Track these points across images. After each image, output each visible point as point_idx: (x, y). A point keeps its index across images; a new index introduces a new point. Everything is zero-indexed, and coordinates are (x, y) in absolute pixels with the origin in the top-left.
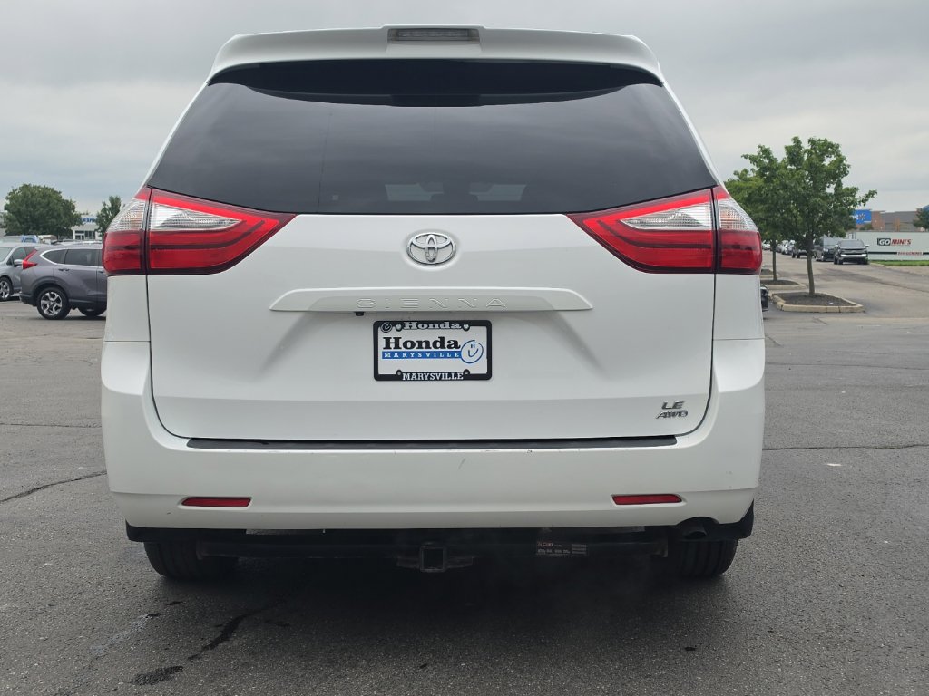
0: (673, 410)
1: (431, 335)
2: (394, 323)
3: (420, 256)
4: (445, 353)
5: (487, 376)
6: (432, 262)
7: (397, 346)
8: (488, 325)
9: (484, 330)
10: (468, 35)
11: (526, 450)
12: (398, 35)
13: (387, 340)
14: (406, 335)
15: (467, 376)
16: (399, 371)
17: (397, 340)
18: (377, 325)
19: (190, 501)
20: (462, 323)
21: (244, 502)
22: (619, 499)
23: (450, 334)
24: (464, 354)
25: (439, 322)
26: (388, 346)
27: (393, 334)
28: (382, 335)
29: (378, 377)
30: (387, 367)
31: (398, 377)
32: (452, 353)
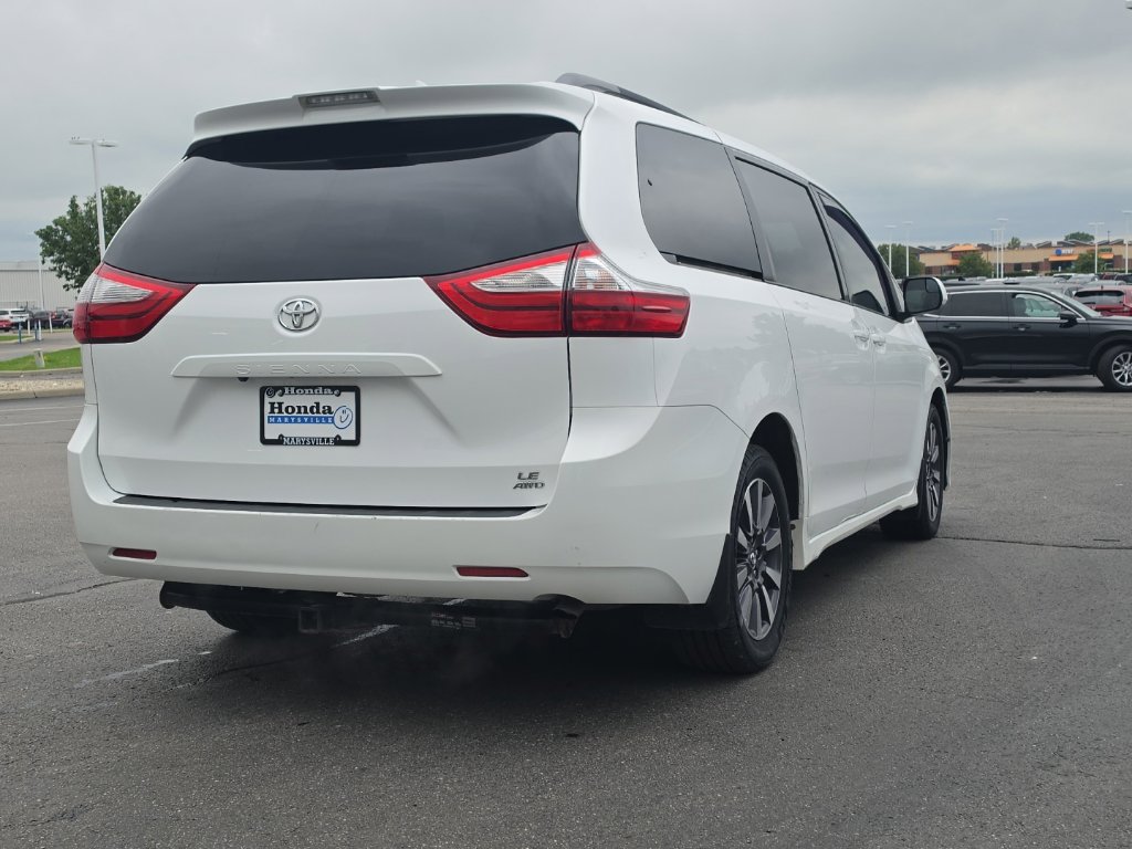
0: (529, 480)
1: (308, 400)
2: (276, 389)
3: (287, 322)
4: (320, 418)
5: (356, 443)
6: (298, 328)
7: (280, 412)
8: (356, 390)
9: (352, 395)
10: (369, 97)
11: (371, 517)
12: (309, 102)
13: (272, 404)
14: (290, 400)
15: (338, 442)
16: (281, 436)
17: (280, 404)
18: (263, 391)
19: (119, 552)
20: (333, 388)
21: (151, 554)
22: (463, 570)
23: (326, 400)
24: (337, 420)
25: (314, 388)
26: (272, 412)
27: (277, 399)
28: (267, 400)
29: (265, 442)
30: (272, 432)
31: (279, 441)
32: (326, 419)
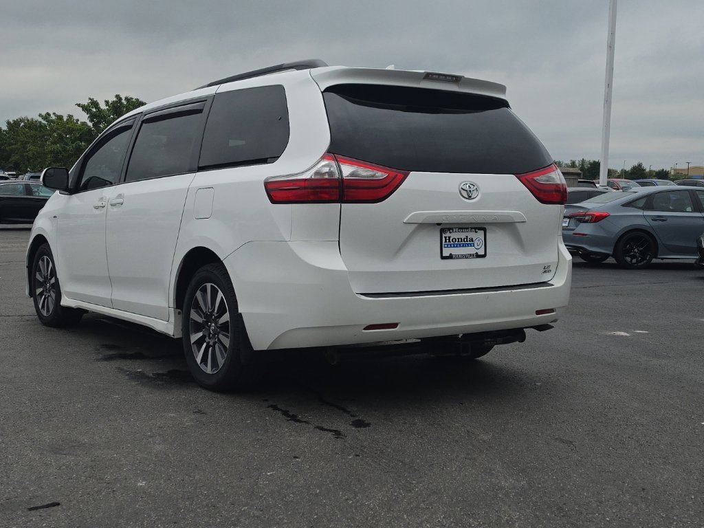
0: (546, 270)
1: (462, 235)
2: (449, 229)
4: (468, 244)
5: (484, 256)
7: (449, 241)
8: (485, 230)
9: (482, 232)
10: (456, 79)
11: (510, 291)
12: (428, 76)
13: (445, 237)
14: (454, 235)
15: (478, 256)
16: (451, 254)
17: (449, 237)
18: (443, 231)
19: (368, 327)
20: (475, 229)
21: (394, 325)
22: (538, 312)
23: (471, 235)
24: (475, 245)
25: (467, 228)
26: (446, 242)
27: (448, 234)
28: (444, 235)
29: (443, 258)
30: (446, 252)
31: (451, 257)
32: (471, 244)
